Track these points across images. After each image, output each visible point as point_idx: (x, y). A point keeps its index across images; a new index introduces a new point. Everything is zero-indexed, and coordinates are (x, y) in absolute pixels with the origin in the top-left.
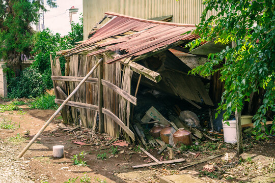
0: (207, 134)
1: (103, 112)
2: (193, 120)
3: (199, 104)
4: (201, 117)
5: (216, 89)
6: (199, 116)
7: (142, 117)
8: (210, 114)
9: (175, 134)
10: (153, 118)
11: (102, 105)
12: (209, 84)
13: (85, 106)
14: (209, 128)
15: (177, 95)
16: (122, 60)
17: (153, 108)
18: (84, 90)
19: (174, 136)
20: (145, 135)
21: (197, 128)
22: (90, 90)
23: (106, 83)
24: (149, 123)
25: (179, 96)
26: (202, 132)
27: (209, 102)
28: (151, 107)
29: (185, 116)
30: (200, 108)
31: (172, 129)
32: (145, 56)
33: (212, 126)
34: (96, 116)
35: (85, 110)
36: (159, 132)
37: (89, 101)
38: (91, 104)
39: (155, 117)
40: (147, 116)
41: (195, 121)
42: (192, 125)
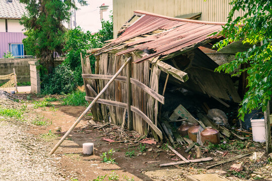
0: (236, 132)
1: (132, 110)
2: (221, 118)
3: (227, 102)
4: (229, 115)
6: (227, 114)
7: (170, 115)
9: (203, 133)
10: (181, 116)
11: (131, 103)
12: (237, 82)
13: (114, 104)
14: (238, 127)
15: (205, 93)
16: (150, 60)
17: (181, 106)
18: (113, 88)
19: (202, 135)
20: (173, 133)
21: (225, 126)
22: (119, 88)
23: (134, 81)
24: (177, 121)
25: (207, 94)
26: (230, 130)
27: (238, 100)
28: (179, 105)
29: (213, 114)
30: (228, 106)
31: (200, 127)
32: (172, 55)
33: (241, 125)
34: (125, 113)
35: (115, 107)
36: (187, 130)
37: (118, 99)
38: (121, 102)
39: (183, 115)
40: (175, 115)
41: (224, 120)
42: (220, 123)
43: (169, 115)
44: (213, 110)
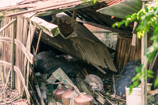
0: (110, 98)
1: (15, 70)
2: (97, 84)
3: (104, 69)
4: (105, 81)
5: (119, 58)
6: (103, 80)
8: (114, 79)
9: (76, 99)
10: (59, 79)
13: (2, 64)
14: (112, 92)
15: (84, 59)
17: (60, 69)
18: (3, 48)
19: (75, 101)
20: (47, 95)
21: (100, 92)
22: (6, 49)
24: (54, 83)
25: (86, 60)
26: (105, 96)
27: (113, 68)
29: (90, 79)
30: (105, 73)
31: (74, 92)
33: (115, 91)
34: (9, 73)
35: (3, 67)
36: (61, 95)
37: (6, 59)
38: (7, 62)
39: (61, 78)
40: (53, 77)
41: (99, 85)
42: (96, 89)
43: (47, 77)
44: (91, 75)
